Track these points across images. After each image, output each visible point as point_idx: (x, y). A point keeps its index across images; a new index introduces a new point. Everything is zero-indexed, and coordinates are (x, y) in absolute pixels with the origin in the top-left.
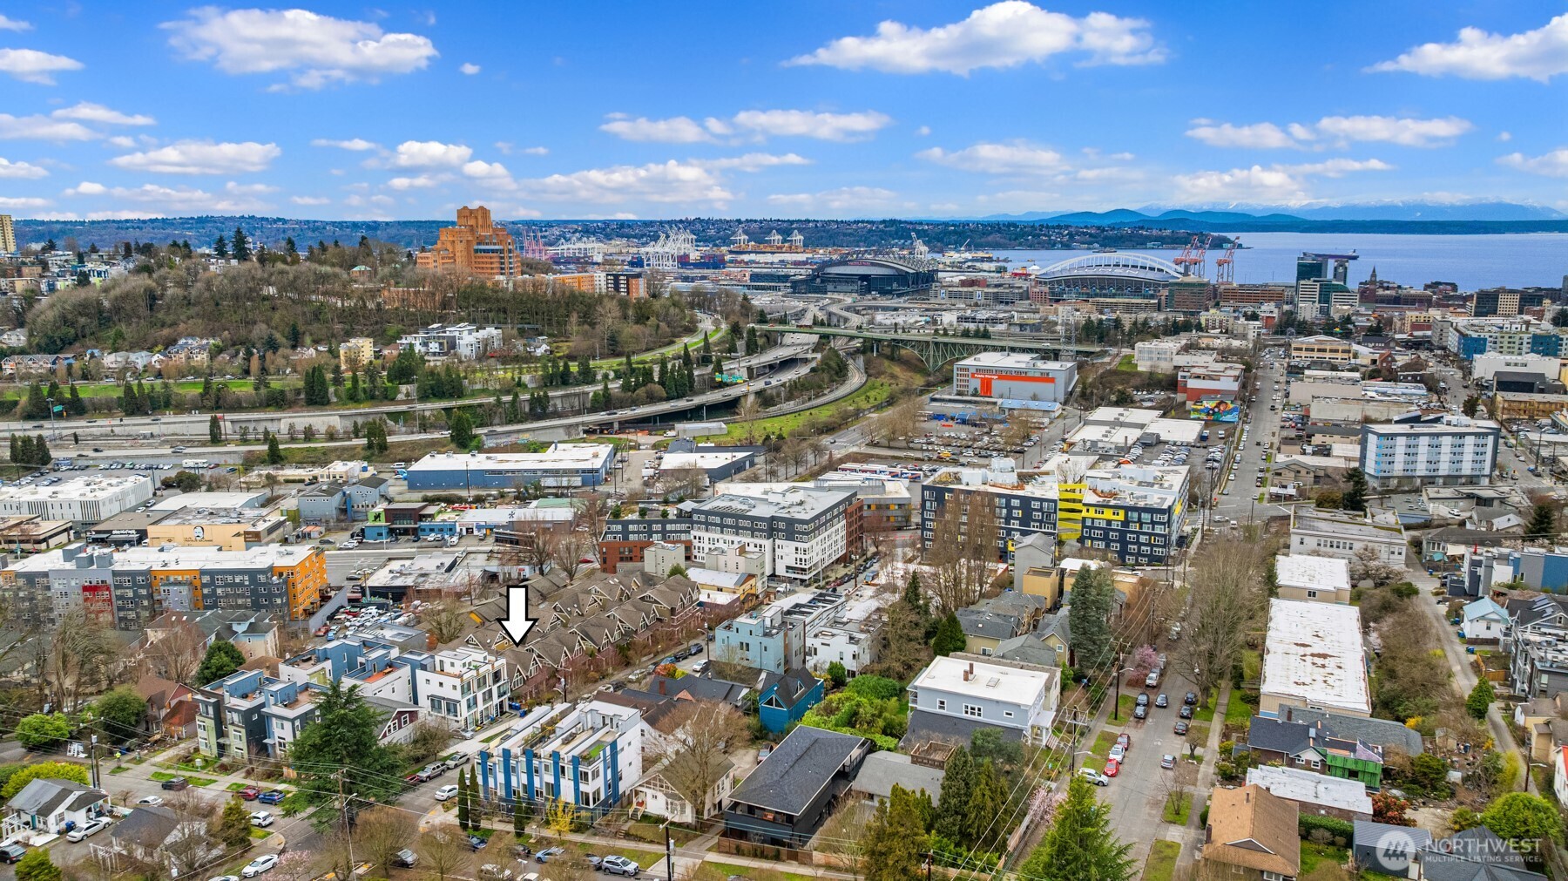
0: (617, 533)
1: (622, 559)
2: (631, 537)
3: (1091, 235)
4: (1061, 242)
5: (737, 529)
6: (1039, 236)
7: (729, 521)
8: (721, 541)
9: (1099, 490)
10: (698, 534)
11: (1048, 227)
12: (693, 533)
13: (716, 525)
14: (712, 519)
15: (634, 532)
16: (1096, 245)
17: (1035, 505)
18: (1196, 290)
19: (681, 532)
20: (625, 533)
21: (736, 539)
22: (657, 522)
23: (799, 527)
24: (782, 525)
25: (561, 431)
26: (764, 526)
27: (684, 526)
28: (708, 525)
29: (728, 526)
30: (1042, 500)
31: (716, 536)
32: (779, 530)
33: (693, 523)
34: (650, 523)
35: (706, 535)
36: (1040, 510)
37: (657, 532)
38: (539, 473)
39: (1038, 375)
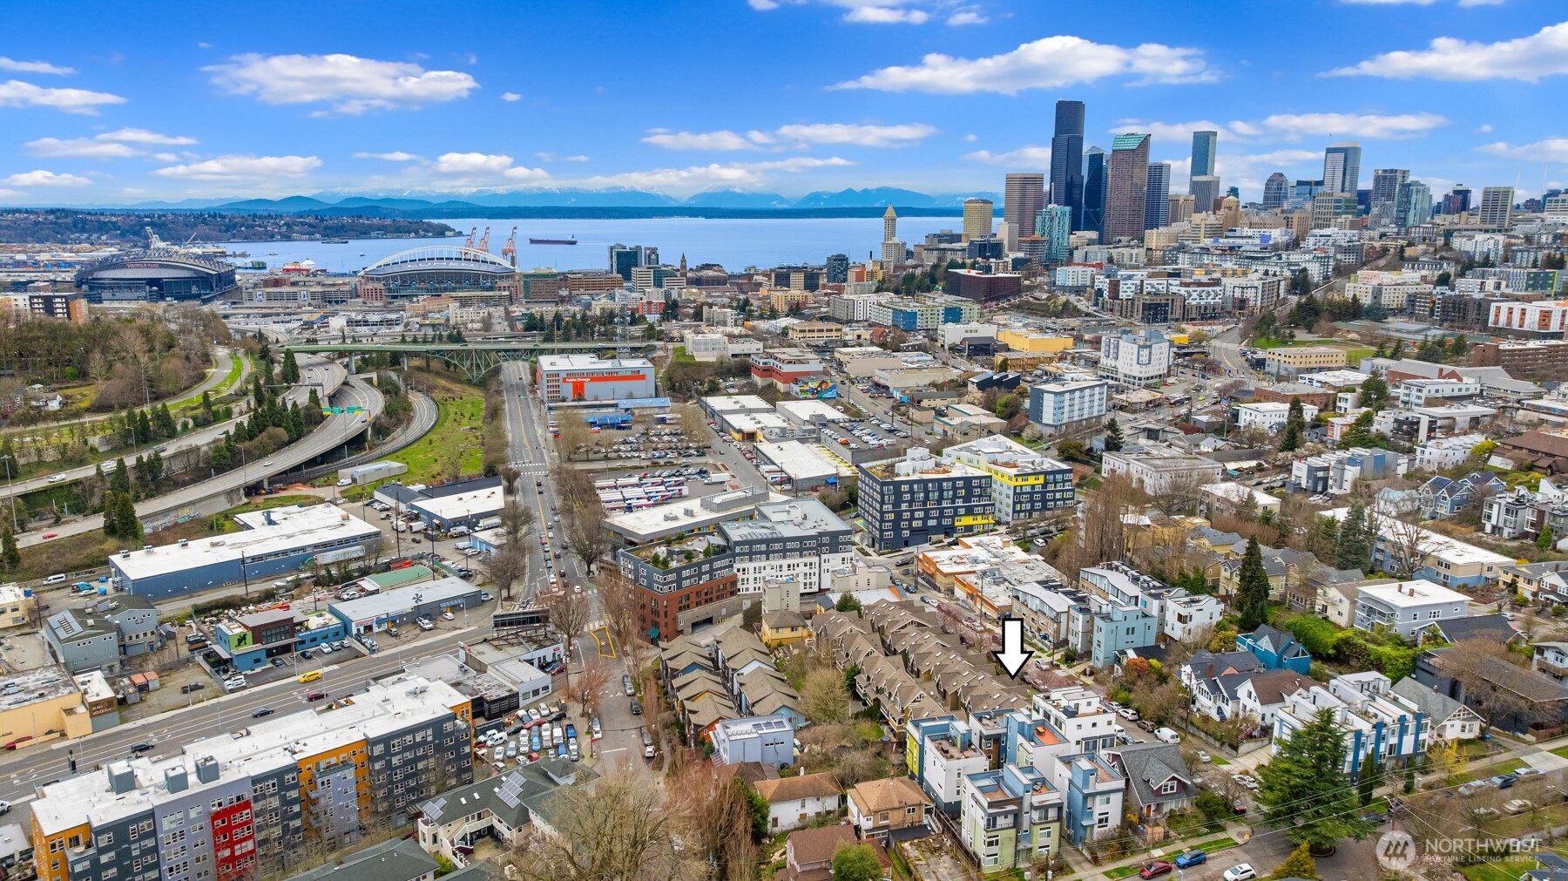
0: (672, 582)
1: (680, 609)
2: (686, 583)
3: (310, 225)
4: (280, 234)
5: (784, 553)
6: (253, 227)
7: (777, 546)
8: (768, 568)
9: (1000, 461)
10: (741, 566)
11: (260, 217)
12: (736, 566)
13: (761, 553)
14: (756, 547)
15: (686, 578)
16: (318, 236)
17: (975, 483)
18: (550, 280)
19: (725, 568)
20: (679, 580)
21: (785, 563)
22: (704, 563)
23: (842, 538)
24: (825, 540)
25: (223, 498)
26: (813, 543)
27: (726, 562)
28: (751, 555)
29: (774, 552)
30: (980, 478)
31: (762, 564)
32: (821, 545)
33: (734, 555)
34: (699, 565)
35: (750, 566)
36: (980, 487)
37: (706, 573)
38: (309, 551)
39: (629, 374)
